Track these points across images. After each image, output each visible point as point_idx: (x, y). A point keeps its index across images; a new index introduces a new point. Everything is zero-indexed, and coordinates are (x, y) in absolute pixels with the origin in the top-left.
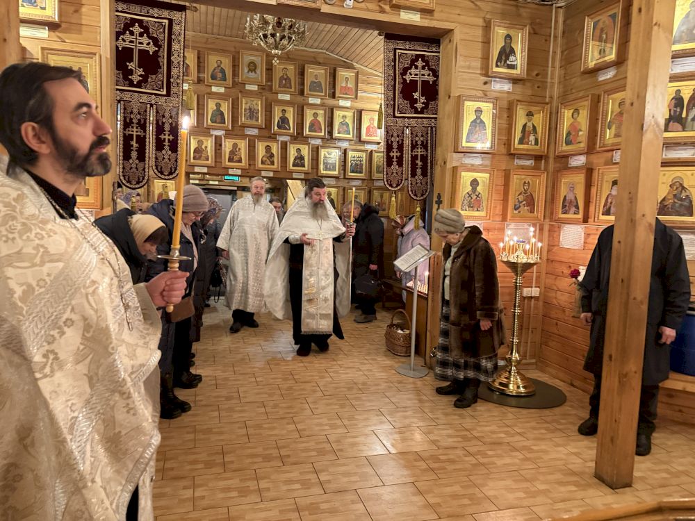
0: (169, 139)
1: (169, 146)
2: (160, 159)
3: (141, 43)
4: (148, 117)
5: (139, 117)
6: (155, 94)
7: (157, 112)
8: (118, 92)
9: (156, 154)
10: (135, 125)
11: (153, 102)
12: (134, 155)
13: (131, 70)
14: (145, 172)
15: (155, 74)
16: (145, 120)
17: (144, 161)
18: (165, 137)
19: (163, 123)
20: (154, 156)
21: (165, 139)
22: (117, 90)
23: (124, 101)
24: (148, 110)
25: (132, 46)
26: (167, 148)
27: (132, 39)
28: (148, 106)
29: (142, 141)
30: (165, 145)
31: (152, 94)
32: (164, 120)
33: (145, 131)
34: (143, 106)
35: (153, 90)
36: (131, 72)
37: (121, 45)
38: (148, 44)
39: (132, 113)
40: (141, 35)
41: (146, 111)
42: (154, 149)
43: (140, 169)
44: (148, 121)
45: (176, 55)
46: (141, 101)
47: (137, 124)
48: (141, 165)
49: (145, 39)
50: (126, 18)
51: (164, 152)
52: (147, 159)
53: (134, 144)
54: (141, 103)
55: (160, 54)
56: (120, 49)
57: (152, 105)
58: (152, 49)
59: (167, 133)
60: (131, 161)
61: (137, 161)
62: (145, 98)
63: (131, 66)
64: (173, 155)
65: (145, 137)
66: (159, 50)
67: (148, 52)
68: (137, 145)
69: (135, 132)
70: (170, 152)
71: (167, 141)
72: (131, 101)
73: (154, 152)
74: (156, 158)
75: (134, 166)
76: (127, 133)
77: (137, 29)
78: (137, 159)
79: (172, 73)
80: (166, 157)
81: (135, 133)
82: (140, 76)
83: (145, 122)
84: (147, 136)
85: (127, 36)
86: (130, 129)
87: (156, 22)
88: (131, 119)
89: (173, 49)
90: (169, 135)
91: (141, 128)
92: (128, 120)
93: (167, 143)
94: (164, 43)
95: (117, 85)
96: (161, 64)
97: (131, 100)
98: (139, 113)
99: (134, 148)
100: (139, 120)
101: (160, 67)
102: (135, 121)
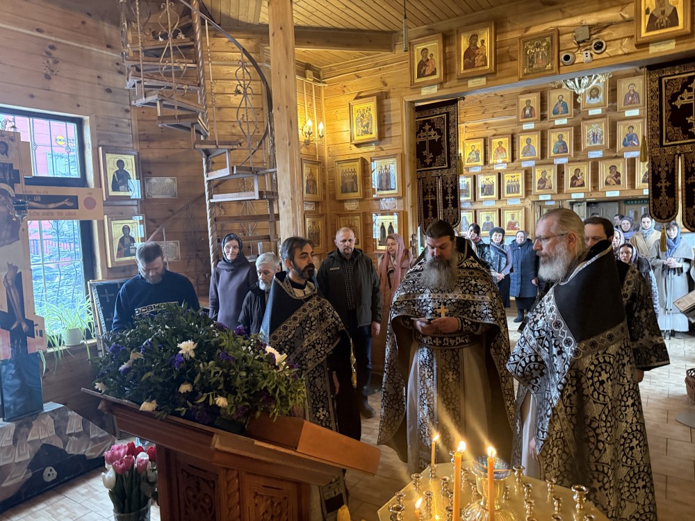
0: (451, 199)
1: (451, 204)
2: (447, 213)
3: (430, 136)
4: (437, 186)
5: (431, 187)
6: (441, 169)
7: (443, 181)
8: (419, 173)
10: (429, 193)
11: (440, 175)
12: (430, 213)
13: (425, 155)
15: (440, 155)
16: (436, 188)
18: (448, 198)
19: (447, 188)
20: (442, 212)
22: (418, 171)
23: (422, 177)
24: (437, 181)
25: (425, 139)
27: (425, 134)
28: (437, 178)
29: (434, 203)
30: (449, 204)
31: (438, 169)
32: (447, 186)
33: (436, 196)
34: (434, 179)
35: (439, 166)
36: (425, 157)
37: (419, 140)
38: (434, 135)
39: (427, 184)
40: (430, 130)
41: (435, 182)
42: (442, 207)
45: (453, 137)
46: (432, 175)
47: (431, 192)
49: (433, 132)
50: (420, 121)
51: (448, 208)
52: (438, 215)
53: (430, 206)
54: (432, 177)
56: (418, 144)
57: (439, 177)
58: (437, 137)
60: (428, 219)
61: (432, 218)
63: (425, 153)
64: (455, 210)
65: (436, 200)
66: (441, 138)
67: (435, 140)
68: (432, 207)
70: (452, 208)
73: (442, 210)
76: (425, 199)
77: (427, 127)
78: (432, 216)
79: (451, 151)
81: (430, 199)
82: (431, 158)
83: (436, 190)
85: (422, 134)
86: (427, 196)
87: (438, 118)
88: (427, 190)
90: (451, 196)
91: (433, 195)
92: (425, 191)
93: (450, 202)
94: (444, 131)
95: (417, 168)
96: (443, 146)
97: (426, 177)
98: (432, 184)
99: (430, 209)
100: (432, 189)
101: (443, 149)
102: (429, 190)
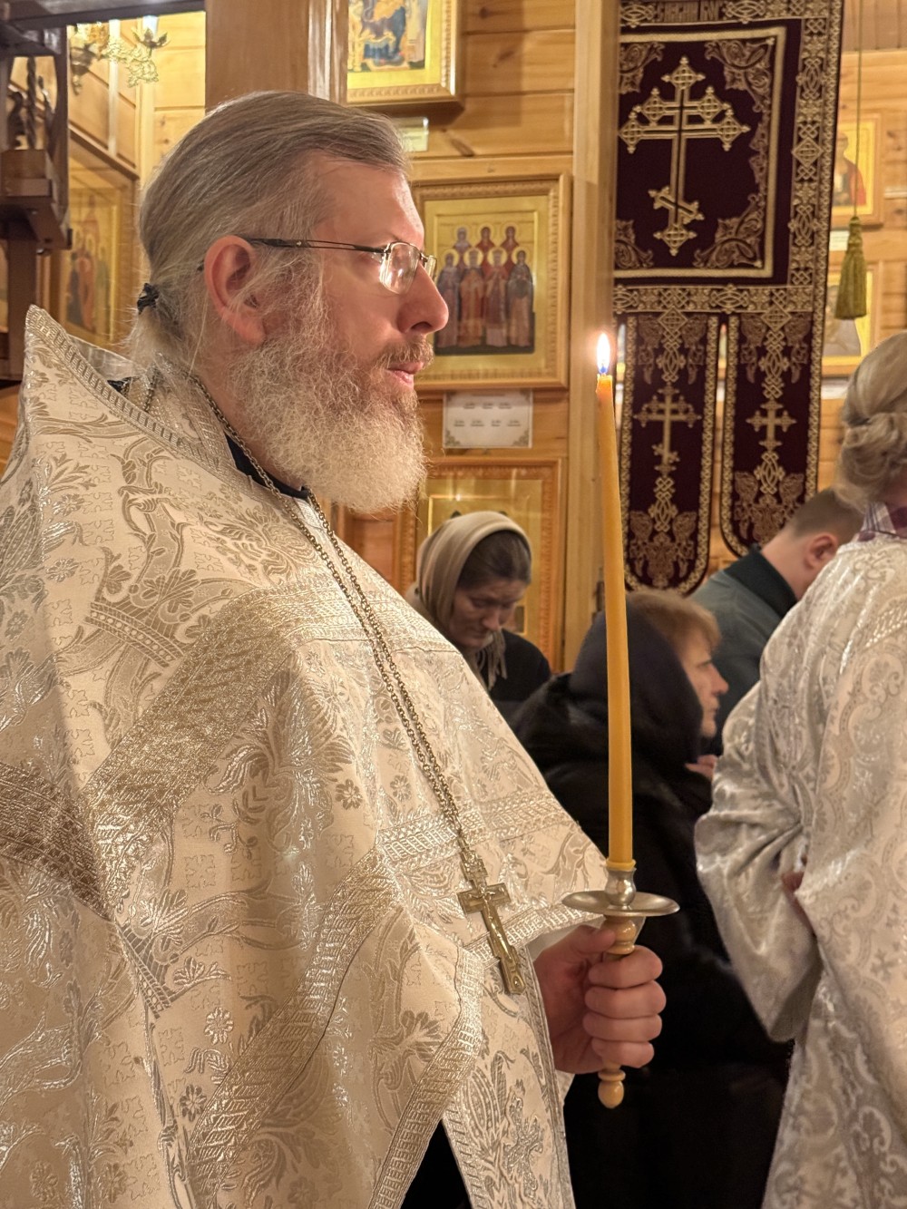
0: (778, 428)
1: (776, 450)
2: (748, 496)
3: (696, 119)
4: (710, 361)
5: (681, 362)
6: (736, 281)
7: (742, 340)
8: (621, 290)
9: (733, 482)
10: (668, 391)
11: (729, 308)
12: (664, 488)
13: (664, 211)
14: (697, 544)
15: (738, 215)
16: (702, 369)
17: (695, 506)
18: (765, 421)
19: (761, 375)
20: (727, 488)
21: (764, 428)
22: (618, 281)
23: (637, 315)
24: (712, 336)
25: (668, 133)
26: (770, 457)
27: (669, 109)
28: (714, 321)
29: (689, 440)
30: (764, 449)
31: (725, 281)
32: (764, 364)
33: (700, 407)
34: (697, 326)
35: (732, 266)
36: (662, 219)
37: (634, 134)
38: (719, 118)
39: (660, 350)
40: (697, 92)
41: (704, 341)
42: (729, 463)
43: (683, 536)
44: (710, 374)
45: (808, 139)
46: (690, 308)
47: (674, 385)
48: (685, 521)
49: (709, 104)
50: (651, 47)
51: (759, 473)
52: (704, 499)
53: (665, 452)
54: (689, 314)
55: (756, 143)
56: (631, 150)
57: (723, 319)
58: (729, 132)
59: (772, 407)
60: (654, 511)
61: (673, 511)
62: (702, 298)
63: (663, 198)
64: (792, 483)
65: (699, 427)
66: (751, 135)
67: (716, 142)
68: (674, 457)
69: (668, 412)
70: (780, 473)
71: (771, 433)
72: (658, 314)
73: (728, 476)
74: (735, 496)
75: (662, 527)
76: (643, 418)
77: (684, 76)
78: (673, 501)
79: (795, 202)
80: (768, 489)
81: (667, 418)
82: (688, 227)
83: (702, 378)
84: (708, 424)
85: (655, 105)
86: (654, 405)
87: (744, 41)
88: (658, 372)
89: (799, 119)
90: (779, 414)
91: (687, 401)
92: (647, 378)
93: (770, 442)
94: (770, 107)
95: (617, 267)
96: (758, 176)
97: (659, 309)
98: (683, 350)
99: (664, 468)
100: (683, 373)
101: (756, 189)
102: (670, 377)
